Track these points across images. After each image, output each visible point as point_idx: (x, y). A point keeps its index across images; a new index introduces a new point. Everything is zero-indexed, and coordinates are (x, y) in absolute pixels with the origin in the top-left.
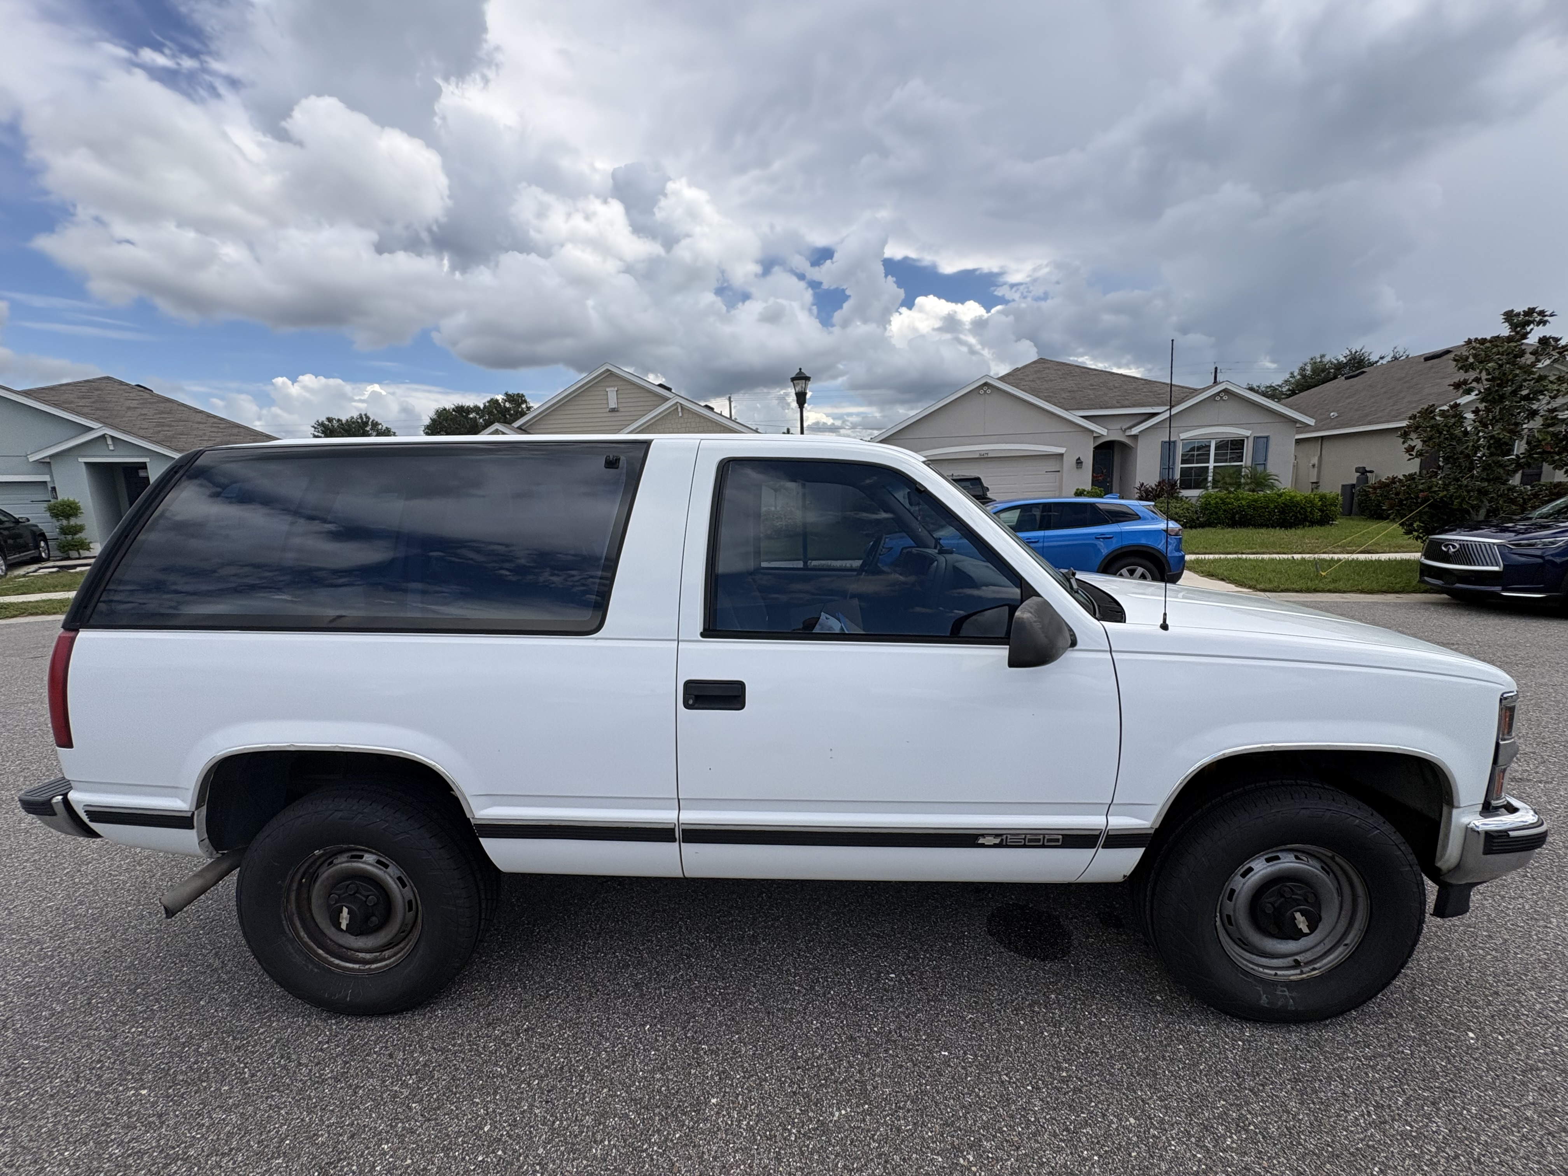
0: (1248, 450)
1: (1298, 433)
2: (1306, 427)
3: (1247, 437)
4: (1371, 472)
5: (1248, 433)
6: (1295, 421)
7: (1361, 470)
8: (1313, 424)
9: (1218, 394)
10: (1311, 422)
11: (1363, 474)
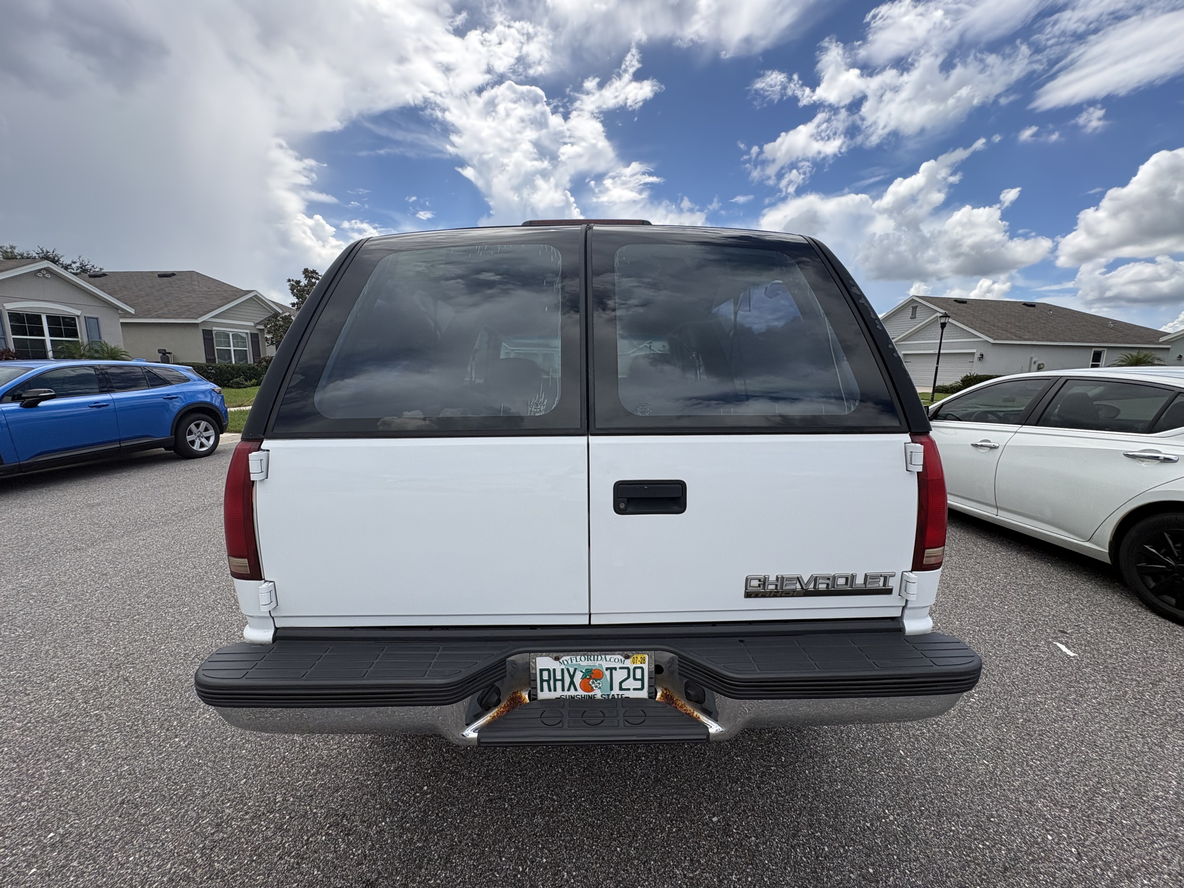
0: (81, 327)
1: (121, 317)
2: (127, 314)
3: (78, 316)
4: (170, 353)
5: (78, 313)
6: (117, 308)
7: (163, 352)
8: (133, 313)
9: (39, 271)
10: (132, 311)
11: (164, 354)
